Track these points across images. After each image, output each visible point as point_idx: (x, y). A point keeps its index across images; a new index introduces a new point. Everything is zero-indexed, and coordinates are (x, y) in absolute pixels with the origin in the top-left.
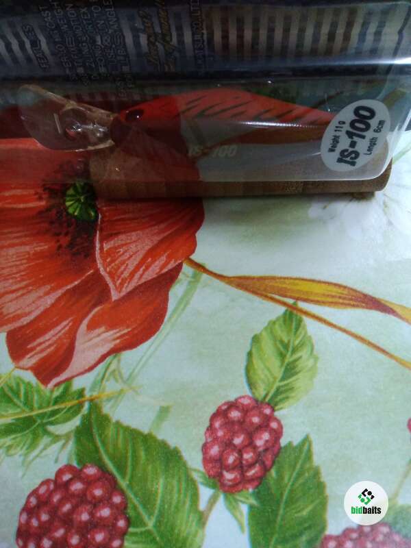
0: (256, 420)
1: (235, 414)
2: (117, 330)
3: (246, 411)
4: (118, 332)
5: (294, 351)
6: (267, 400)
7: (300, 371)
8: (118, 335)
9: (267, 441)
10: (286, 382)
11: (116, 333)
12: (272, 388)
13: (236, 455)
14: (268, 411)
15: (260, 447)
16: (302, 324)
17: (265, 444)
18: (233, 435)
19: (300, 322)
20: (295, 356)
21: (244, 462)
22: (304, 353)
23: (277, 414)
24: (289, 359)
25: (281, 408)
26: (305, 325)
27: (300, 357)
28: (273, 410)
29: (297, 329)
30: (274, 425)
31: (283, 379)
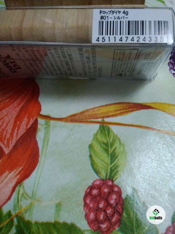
0: (106, 190)
1: (95, 192)
2: (16, 170)
3: (99, 188)
4: (16, 171)
5: (112, 146)
6: (108, 177)
7: (118, 155)
8: (17, 172)
9: (116, 199)
10: (113, 164)
11: (15, 172)
12: (108, 170)
13: (104, 213)
14: (110, 183)
15: (113, 204)
16: (110, 130)
17: (115, 201)
18: (98, 204)
19: (109, 130)
20: (113, 148)
21: (109, 215)
22: (117, 145)
23: (115, 183)
24: (111, 151)
25: (117, 179)
26: (112, 130)
27: (116, 148)
28: (113, 181)
29: (109, 134)
30: (116, 189)
31: (112, 163)
